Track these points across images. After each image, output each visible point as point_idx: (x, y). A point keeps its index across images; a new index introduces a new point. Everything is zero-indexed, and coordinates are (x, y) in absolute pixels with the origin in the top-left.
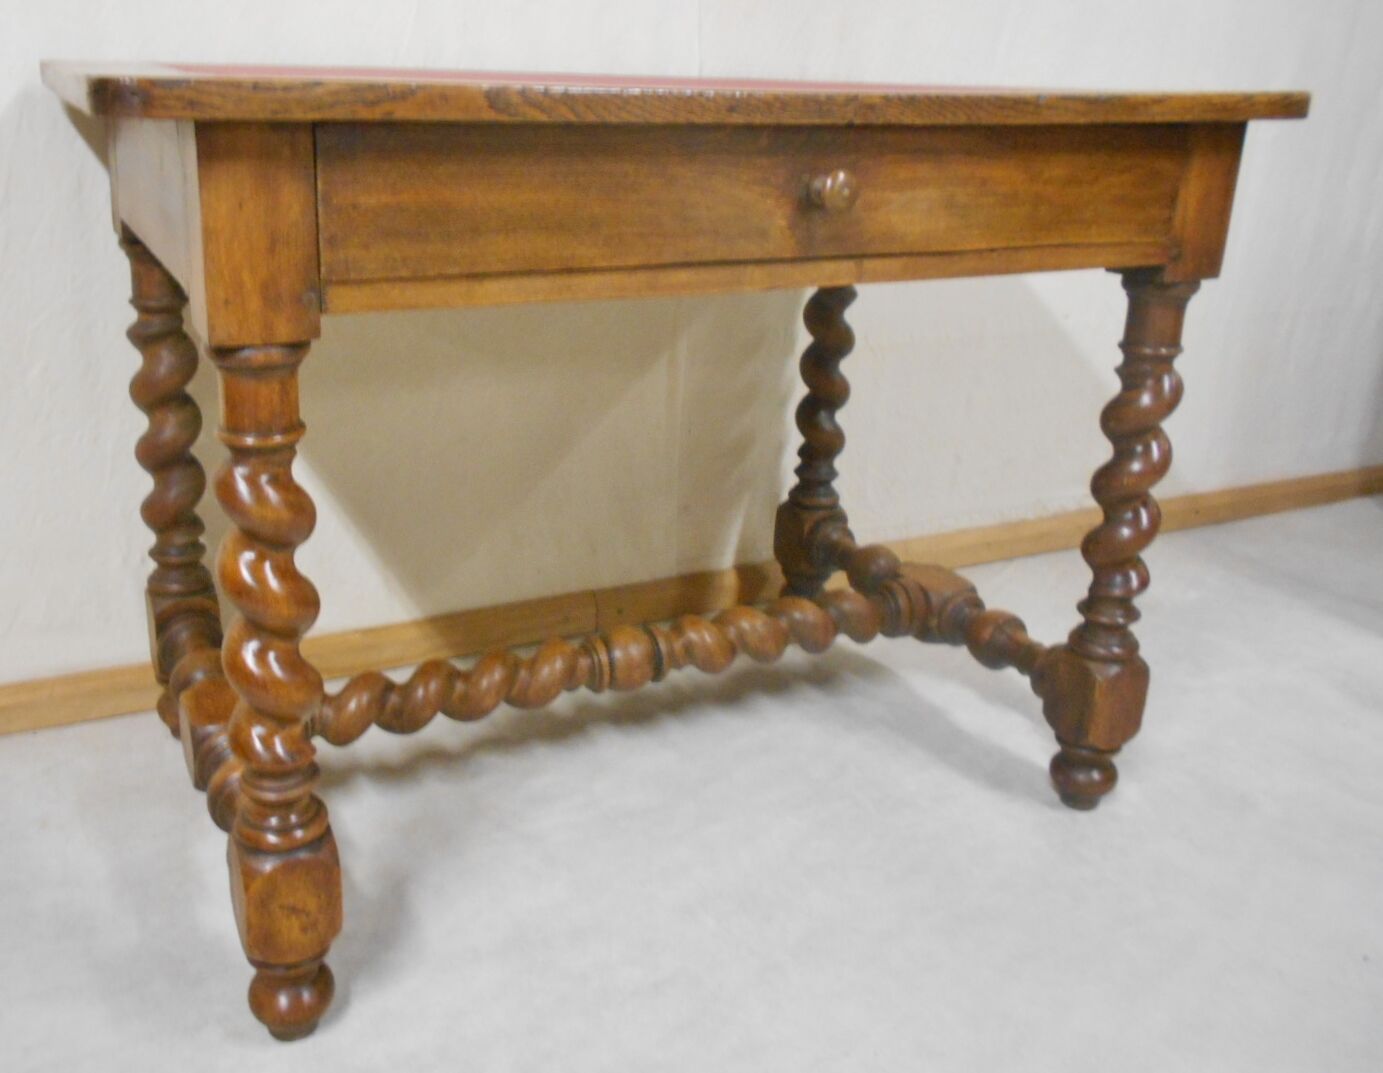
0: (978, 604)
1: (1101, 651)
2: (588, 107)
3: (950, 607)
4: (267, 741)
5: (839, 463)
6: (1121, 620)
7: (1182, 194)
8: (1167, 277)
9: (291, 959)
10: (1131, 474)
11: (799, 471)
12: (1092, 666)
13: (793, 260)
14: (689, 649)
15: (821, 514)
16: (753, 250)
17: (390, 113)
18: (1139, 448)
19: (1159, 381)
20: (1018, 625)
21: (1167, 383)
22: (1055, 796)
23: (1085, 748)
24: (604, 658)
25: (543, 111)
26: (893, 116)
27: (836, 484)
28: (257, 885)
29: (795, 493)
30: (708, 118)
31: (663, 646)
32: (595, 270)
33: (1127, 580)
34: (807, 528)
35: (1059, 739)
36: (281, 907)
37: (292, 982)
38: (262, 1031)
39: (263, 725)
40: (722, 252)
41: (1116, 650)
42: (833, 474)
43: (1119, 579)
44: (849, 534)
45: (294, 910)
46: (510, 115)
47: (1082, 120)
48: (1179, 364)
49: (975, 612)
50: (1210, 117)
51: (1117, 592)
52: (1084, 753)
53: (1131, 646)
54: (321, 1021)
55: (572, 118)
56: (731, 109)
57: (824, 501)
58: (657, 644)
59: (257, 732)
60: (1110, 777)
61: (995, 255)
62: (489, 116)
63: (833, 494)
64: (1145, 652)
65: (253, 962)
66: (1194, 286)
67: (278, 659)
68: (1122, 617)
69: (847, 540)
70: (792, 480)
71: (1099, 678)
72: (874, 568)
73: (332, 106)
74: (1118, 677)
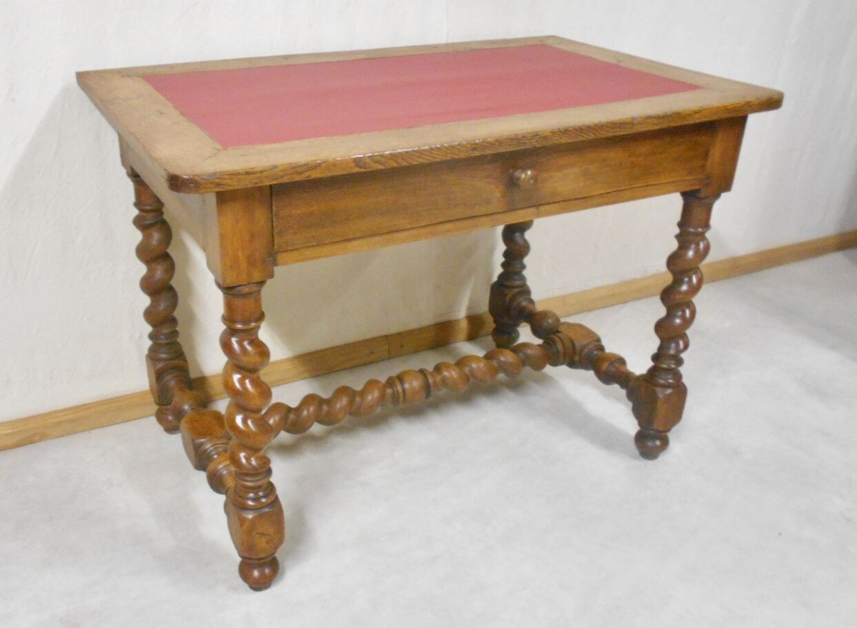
0: (601, 348)
1: (662, 382)
2: (402, 159)
3: (585, 351)
4: (247, 459)
5: (527, 260)
6: (673, 366)
7: (711, 152)
8: (702, 195)
9: (262, 555)
10: (680, 293)
11: (503, 265)
12: (658, 390)
13: (504, 212)
14: (444, 381)
15: (516, 290)
16: (483, 210)
17: (309, 176)
18: (686, 279)
19: (698, 244)
20: (622, 361)
21: (702, 245)
22: (636, 452)
23: (651, 430)
24: (399, 388)
25: (381, 164)
26: (556, 140)
27: (525, 273)
28: (247, 524)
29: (501, 277)
30: (462, 155)
31: (431, 381)
32: (406, 230)
33: (678, 345)
34: (508, 298)
35: (640, 424)
36: (258, 533)
37: (261, 564)
38: (246, 586)
39: (246, 452)
40: (469, 213)
41: (671, 381)
42: (524, 267)
43: (673, 345)
44: (532, 302)
45: (263, 534)
46: (365, 169)
47: (656, 128)
48: (708, 235)
49: (600, 353)
50: (727, 115)
51: (672, 352)
52: (652, 432)
53: (678, 377)
54: (273, 582)
55: (395, 165)
56: (474, 149)
57: (518, 283)
58: (427, 378)
59: (242, 455)
60: (665, 443)
61: (609, 195)
62: (356, 170)
63: (523, 279)
64: (685, 380)
65: (241, 556)
66: (717, 196)
67: (252, 422)
68: (674, 364)
69: (531, 306)
70: (499, 270)
71: (661, 396)
72: (545, 324)
73: (282, 177)
74: (670, 394)
